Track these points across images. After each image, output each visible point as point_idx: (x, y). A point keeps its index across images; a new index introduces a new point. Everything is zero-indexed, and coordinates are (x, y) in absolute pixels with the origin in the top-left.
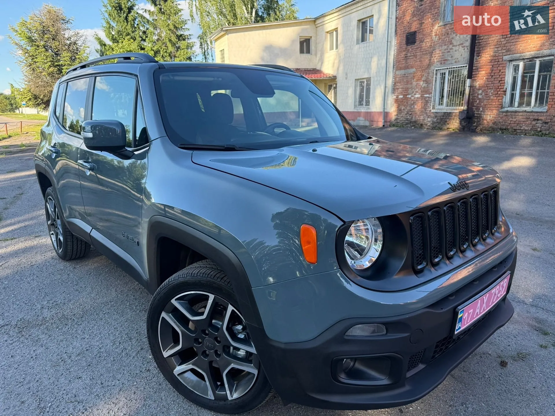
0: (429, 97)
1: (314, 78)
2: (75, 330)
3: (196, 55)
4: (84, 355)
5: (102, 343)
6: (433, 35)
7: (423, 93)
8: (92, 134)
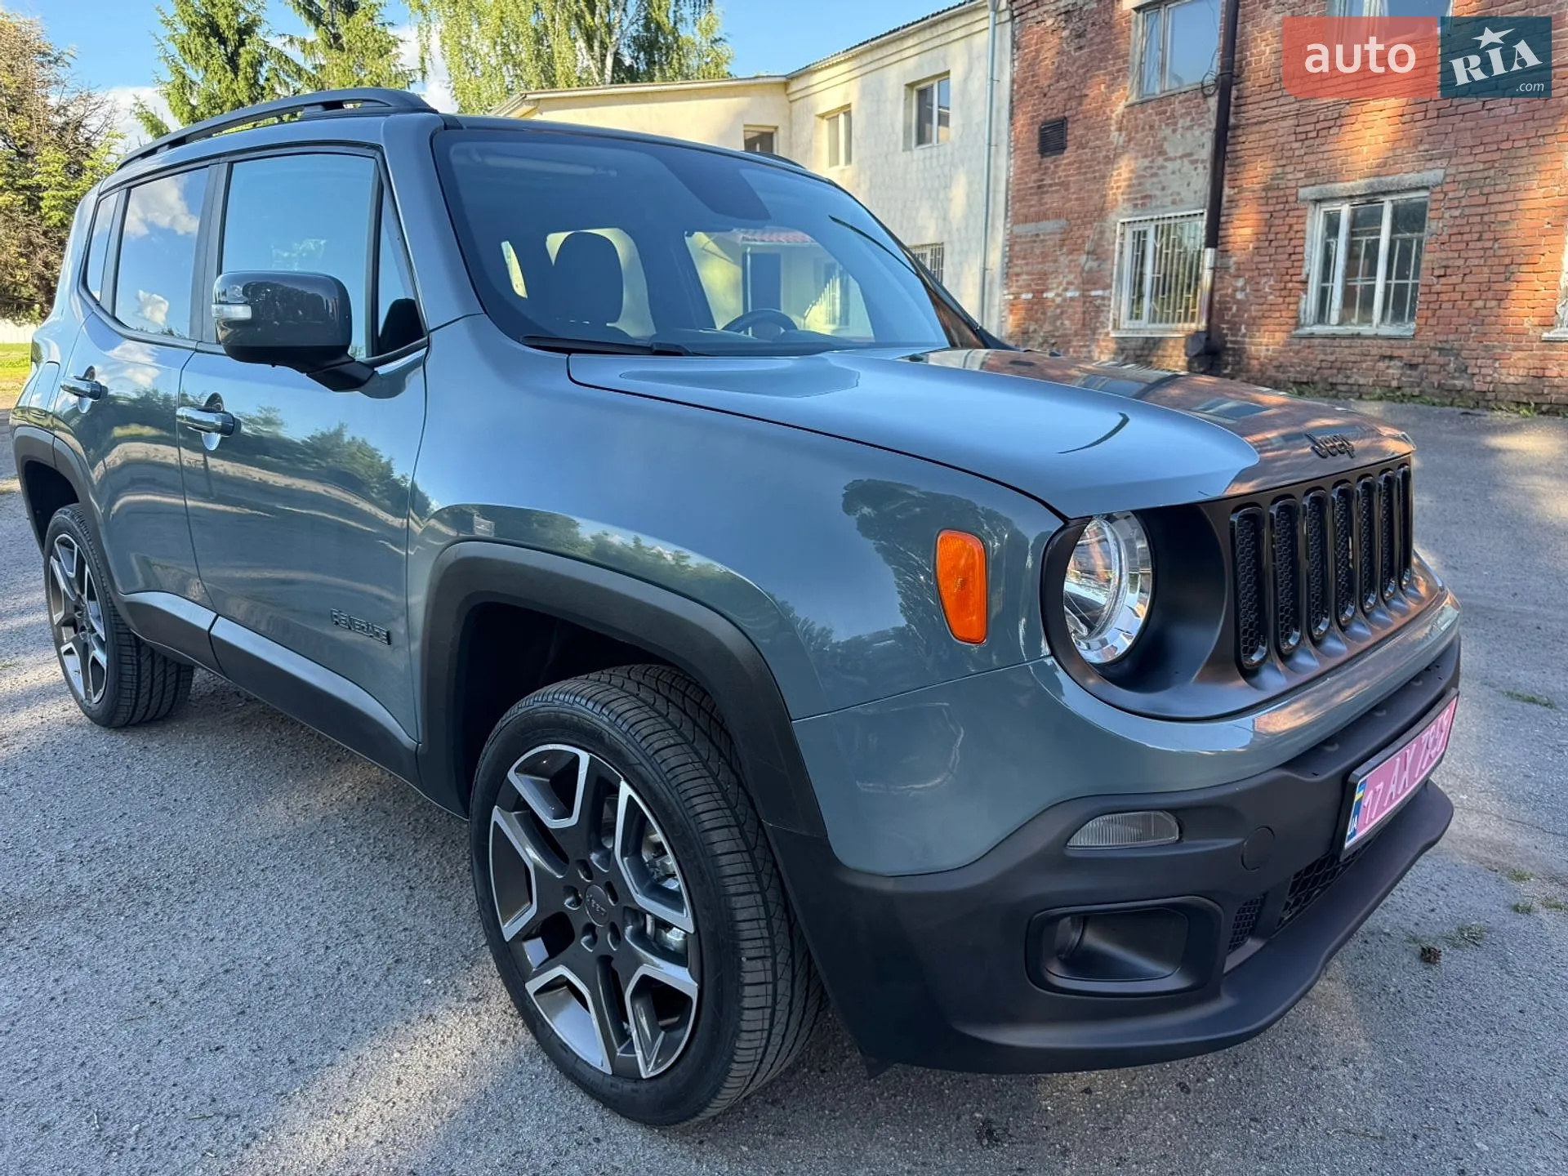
0: (1103, 298)
2: (176, 916)
4: (219, 985)
5: (270, 950)
6: (1113, 128)
7: (1087, 287)
8: (249, 308)
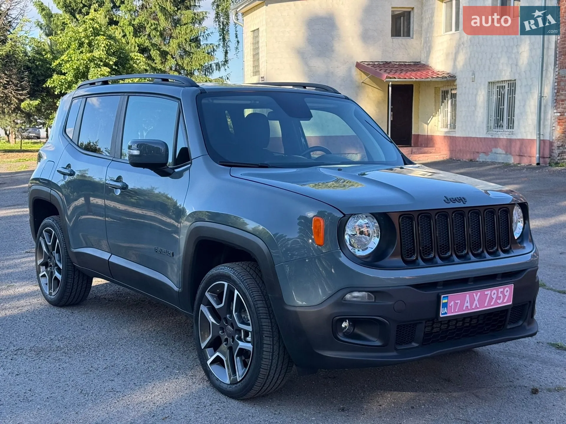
3: (208, 34)
8: (139, 151)
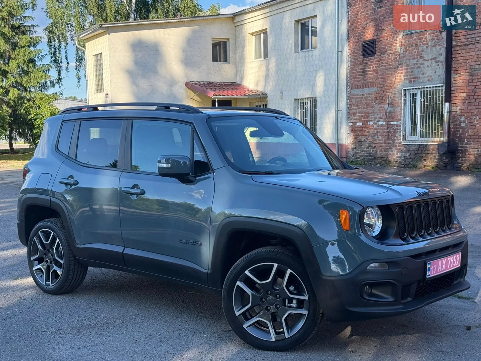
0: (397, 125)
1: (236, 97)
3: (43, 56)
6: (398, 45)
8: (170, 165)
